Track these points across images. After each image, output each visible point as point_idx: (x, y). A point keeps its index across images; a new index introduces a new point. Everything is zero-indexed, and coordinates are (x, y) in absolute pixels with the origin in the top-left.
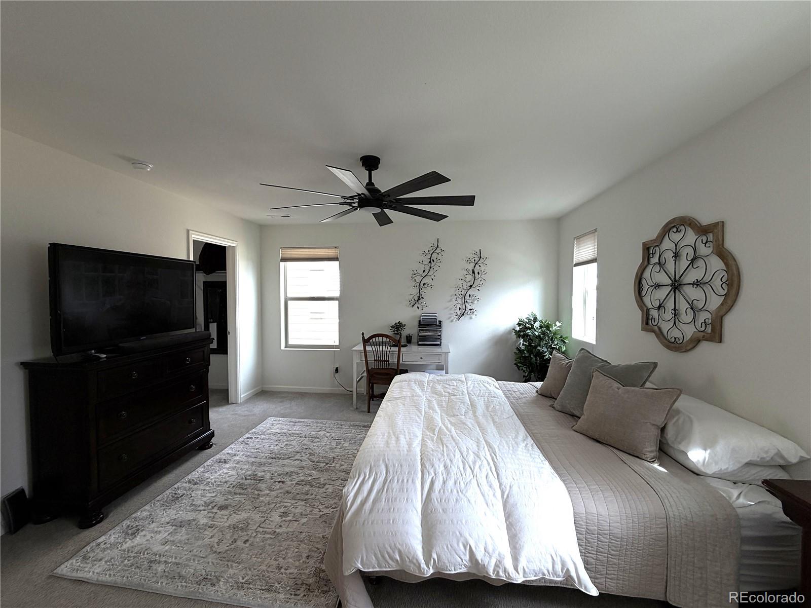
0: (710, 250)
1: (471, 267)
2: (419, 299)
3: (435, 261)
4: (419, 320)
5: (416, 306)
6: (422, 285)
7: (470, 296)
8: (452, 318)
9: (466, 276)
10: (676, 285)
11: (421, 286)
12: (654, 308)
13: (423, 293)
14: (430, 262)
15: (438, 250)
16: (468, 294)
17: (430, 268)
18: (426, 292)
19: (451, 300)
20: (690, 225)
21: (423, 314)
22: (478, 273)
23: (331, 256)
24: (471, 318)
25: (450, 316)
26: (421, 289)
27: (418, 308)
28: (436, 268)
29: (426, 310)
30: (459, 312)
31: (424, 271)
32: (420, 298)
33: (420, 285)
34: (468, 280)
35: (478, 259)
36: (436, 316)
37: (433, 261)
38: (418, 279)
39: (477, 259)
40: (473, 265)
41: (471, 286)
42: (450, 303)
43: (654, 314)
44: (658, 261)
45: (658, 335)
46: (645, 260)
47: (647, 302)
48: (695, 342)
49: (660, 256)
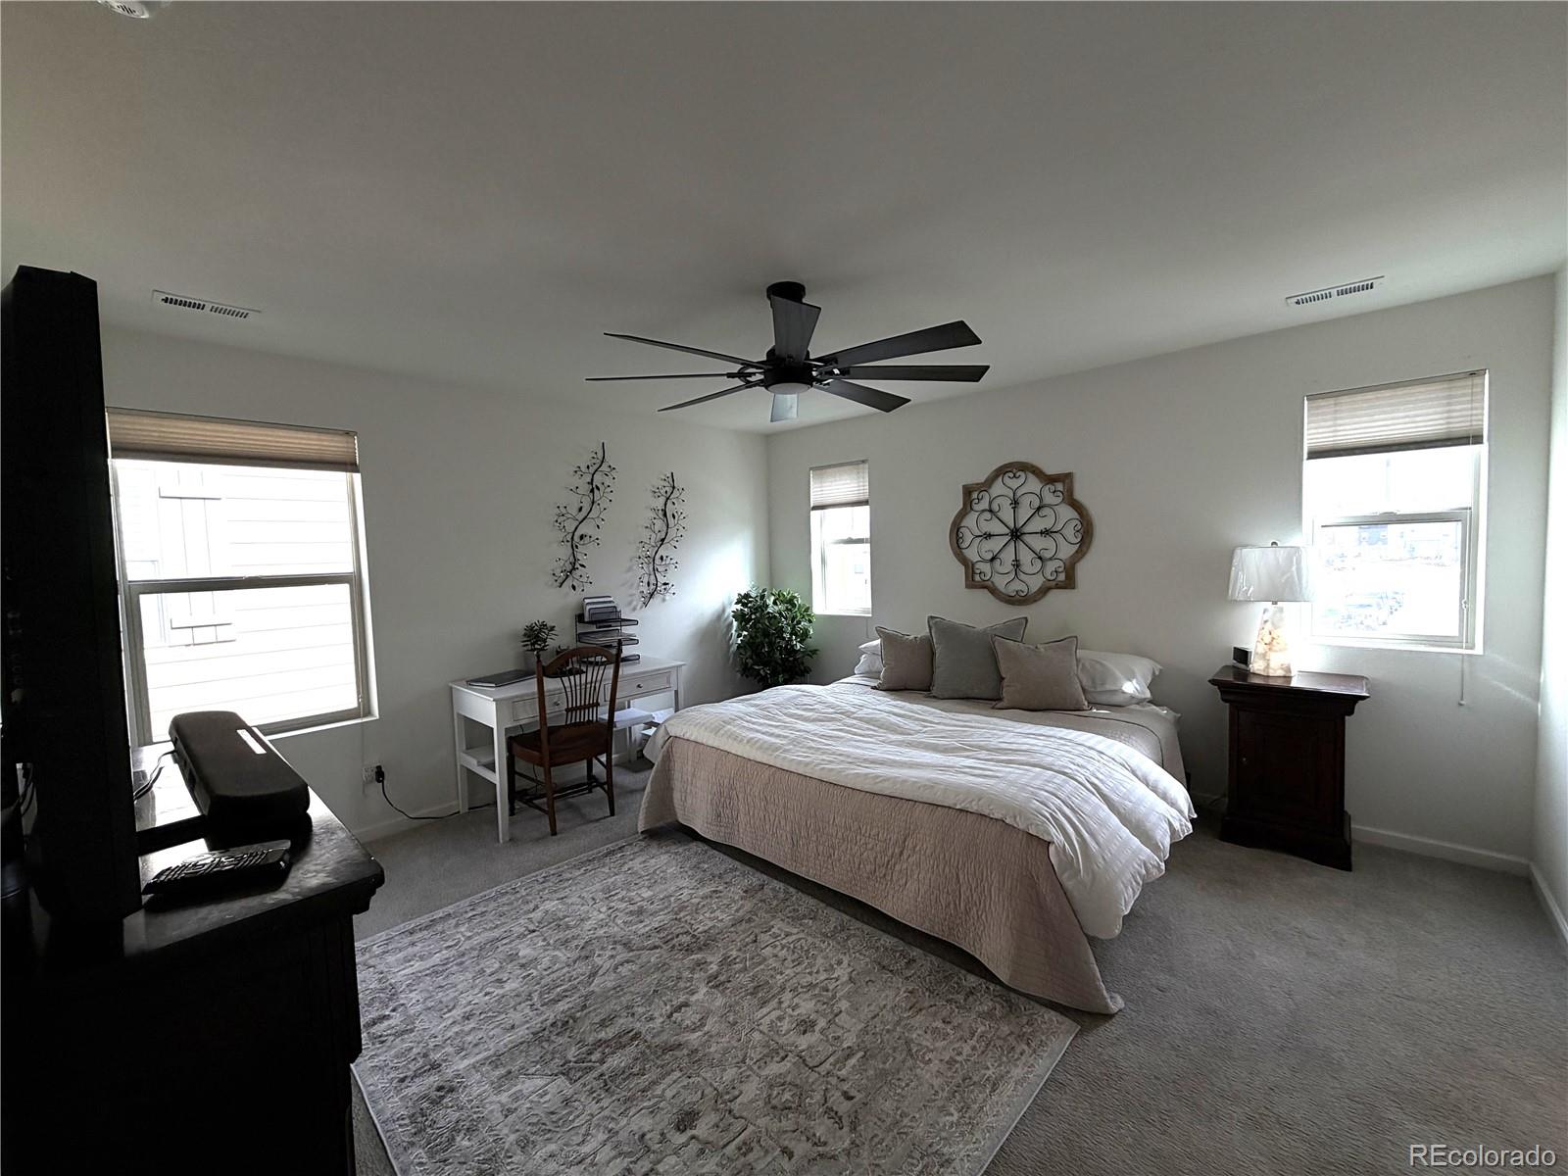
0: (1060, 499)
1: (660, 503)
2: (574, 569)
3: (601, 488)
4: (578, 612)
5: (569, 582)
6: (576, 538)
7: (662, 558)
8: (635, 603)
9: (655, 521)
10: (1016, 534)
11: (575, 541)
12: (984, 561)
13: (579, 556)
14: (592, 491)
15: (604, 468)
16: (658, 556)
17: (593, 503)
18: (587, 554)
19: (630, 569)
20: (1033, 472)
21: (587, 601)
22: (674, 516)
23: (329, 456)
24: (664, 600)
25: (630, 599)
26: (577, 547)
27: (574, 587)
28: (604, 503)
29: (590, 590)
30: (646, 591)
31: (580, 509)
32: (577, 566)
33: (572, 538)
34: (657, 529)
35: (671, 489)
36: (610, 602)
37: (598, 488)
38: (570, 526)
39: (669, 490)
40: (662, 500)
41: (663, 540)
42: (630, 574)
43: (986, 568)
44: (987, 508)
45: (993, 591)
46: (968, 505)
47: (972, 554)
48: (1044, 591)
49: (990, 503)
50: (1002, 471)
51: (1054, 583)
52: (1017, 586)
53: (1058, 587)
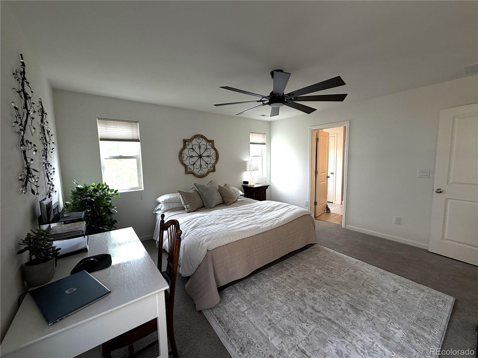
2: (29, 173)
5: (29, 187)
9: (42, 135)
10: (200, 157)
12: (191, 165)
13: (29, 161)
16: (47, 164)
20: (204, 139)
22: (48, 133)
27: (33, 191)
32: (30, 170)
34: (43, 141)
41: (46, 151)
43: (191, 167)
44: (192, 148)
45: (194, 174)
46: (185, 147)
47: (187, 163)
48: (208, 173)
49: (192, 146)
50: (196, 136)
51: (211, 170)
52: (201, 172)
53: (212, 171)
